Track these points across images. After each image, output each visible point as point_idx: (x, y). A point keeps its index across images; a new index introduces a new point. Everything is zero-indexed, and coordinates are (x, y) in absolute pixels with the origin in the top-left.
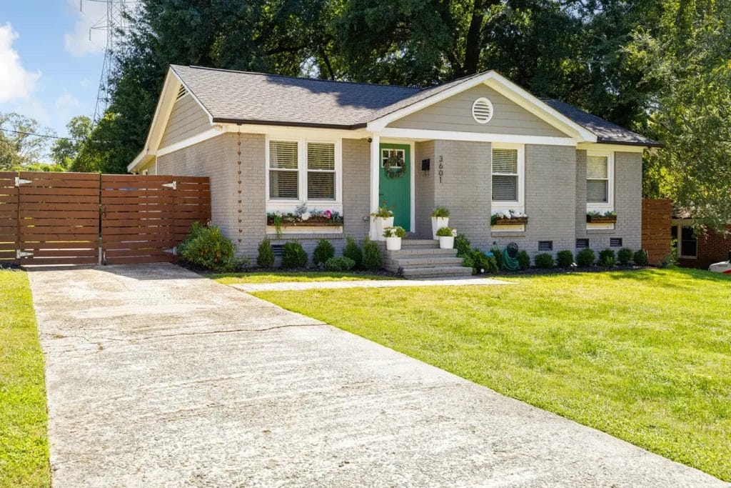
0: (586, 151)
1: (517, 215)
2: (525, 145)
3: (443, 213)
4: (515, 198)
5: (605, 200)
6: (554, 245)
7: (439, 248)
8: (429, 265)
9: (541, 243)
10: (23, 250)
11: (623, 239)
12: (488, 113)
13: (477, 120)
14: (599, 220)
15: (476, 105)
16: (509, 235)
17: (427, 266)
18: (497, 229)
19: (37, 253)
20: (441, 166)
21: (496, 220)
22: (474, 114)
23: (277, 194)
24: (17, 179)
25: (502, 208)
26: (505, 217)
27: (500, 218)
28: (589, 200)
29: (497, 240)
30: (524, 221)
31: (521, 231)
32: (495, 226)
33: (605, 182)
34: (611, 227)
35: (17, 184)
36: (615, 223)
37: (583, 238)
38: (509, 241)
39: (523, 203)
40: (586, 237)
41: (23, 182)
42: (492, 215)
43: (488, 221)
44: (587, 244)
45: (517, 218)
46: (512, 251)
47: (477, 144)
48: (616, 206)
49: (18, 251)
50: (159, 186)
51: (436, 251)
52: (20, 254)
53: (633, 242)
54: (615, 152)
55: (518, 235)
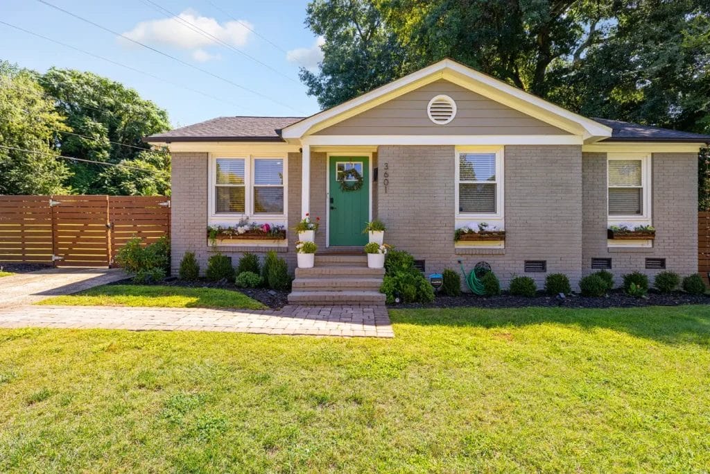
0: (605, 154)
1: (490, 229)
2: (505, 146)
3: (378, 226)
4: (493, 209)
5: (639, 212)
6: (548, 266)
7: (367, 266)
8: (334, 289)
9: (527, 262)
10: (56, 255)
11: (667, 260)
12: (451, 112)
13: (435, 121)
14: (626, 236)
15: (433, 104)
16: (481, 253)
17: (330, 289)
18: (462, 245)
19: (67, 257)
20: (386, 175)
21: (460, 236)
22: (430, 114)
23: (228, 209)
24: (51, 201)
25: (469, 221)
26: (471, 232)
27: (463, 233)
28: (611, 213)
29: (461, 258)
30: (500, 236)
31: (499, 247)
32: (459, 242)
33: (640, 191)
34: (647, 244)
35: (51, 205)
36: (653, 240)
37: (604, 257)
38: (480, 259)
39: (503, 216)
40: (608, 257)
41: (55, 203)
42: (456, 229)
43: (452, 236)
44: (609, 266)
45: (488, 233)
46: (482, 271)
47: (436, 148)
48: (656, 218)
49: (53, 256)
50: (156, 205)
51: (361, 270)
52: (55, 258)
53: (685, 264)
54: (652, 154)
55: (493, 253)
